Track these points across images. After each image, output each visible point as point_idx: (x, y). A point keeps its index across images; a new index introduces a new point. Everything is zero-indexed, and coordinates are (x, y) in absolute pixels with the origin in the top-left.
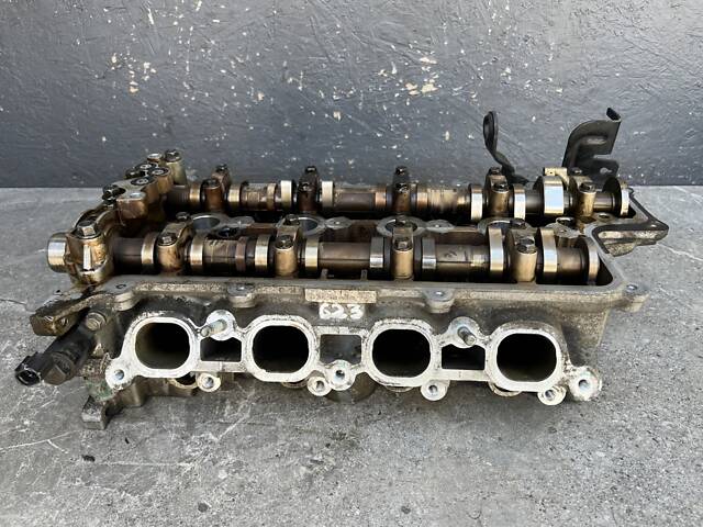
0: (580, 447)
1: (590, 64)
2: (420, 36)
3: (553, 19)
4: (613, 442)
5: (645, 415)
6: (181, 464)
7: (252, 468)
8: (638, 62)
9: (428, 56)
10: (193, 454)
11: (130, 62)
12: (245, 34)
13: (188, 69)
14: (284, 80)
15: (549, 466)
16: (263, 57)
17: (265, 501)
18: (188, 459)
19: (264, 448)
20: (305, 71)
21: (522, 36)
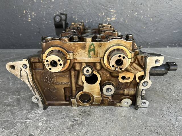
0: (173, 115)
1: (160, 11)
2: (111, 4)
6: (26, 121)
7: (52, 122)
8: (173, 11)
9: (113, 10)
10: (31, 117)
11: (29, 12)
12: (61, 4)
13: (45, 14)
14: (72, 17)
16: (66, 10)
17: (55, 133)
18: (29, 119)
19: (57, 116)
20: (78, 14)
21: (140, 3)
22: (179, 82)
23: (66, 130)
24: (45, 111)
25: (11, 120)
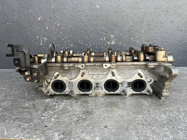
0: (157, 114)
1: (153, 36)
2: (110, 31)
3: (142, 26)
4: (167, 113)
5: (176, 108)
6: (42, 117)
8: (164, 36)
9: (113, 35)
10: (45, 116)
11: (41, 38)
12: (69, 31)
13: (55, 39)
14: (78, 41)
15: (148, 118)
16: (73, 36)
17: (64, 125)
19: (66, 114)
20: (83, 39)
21: (135, 30)
23: (73, 123)
24: (56, 112)
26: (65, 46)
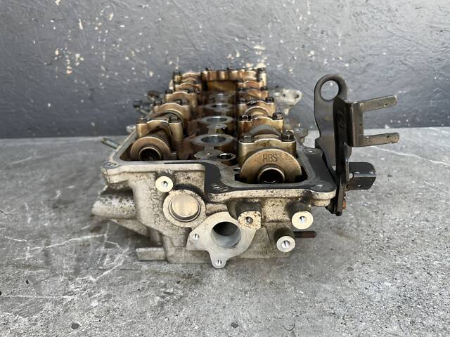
0: (371, 279)
1: (366, 47)
2: (254, 32)
3: (338, 19)
4: (397, 276)
5: (420, 258)
6: (65, 297)
7: (118, 298)
8: (397, 45)
9: (260, 45)
10: (75, 290)
11: (68, 54)
12: (141, 34)
13: (104, 57)
14: (166, 63)
15: (347, 293)
16: (152, 49)
17: (125, 321)
18: (71, 293)
19: (130, 285)
20: (180, 56)
21: (320, 30)
22: (398, 207)
23: (149, 315)
24: (105, 277)
25: (32, 296)
26: (135, 76)
